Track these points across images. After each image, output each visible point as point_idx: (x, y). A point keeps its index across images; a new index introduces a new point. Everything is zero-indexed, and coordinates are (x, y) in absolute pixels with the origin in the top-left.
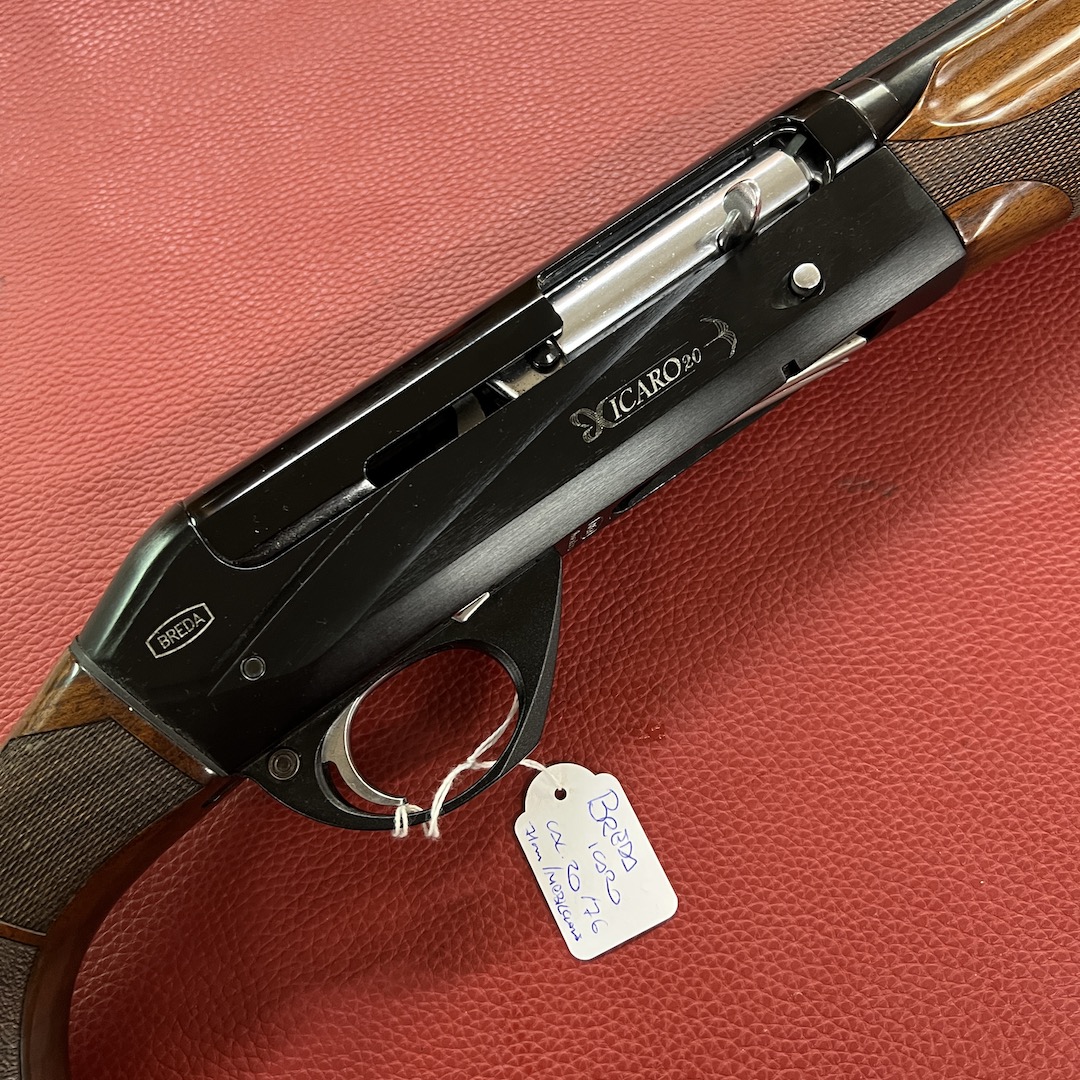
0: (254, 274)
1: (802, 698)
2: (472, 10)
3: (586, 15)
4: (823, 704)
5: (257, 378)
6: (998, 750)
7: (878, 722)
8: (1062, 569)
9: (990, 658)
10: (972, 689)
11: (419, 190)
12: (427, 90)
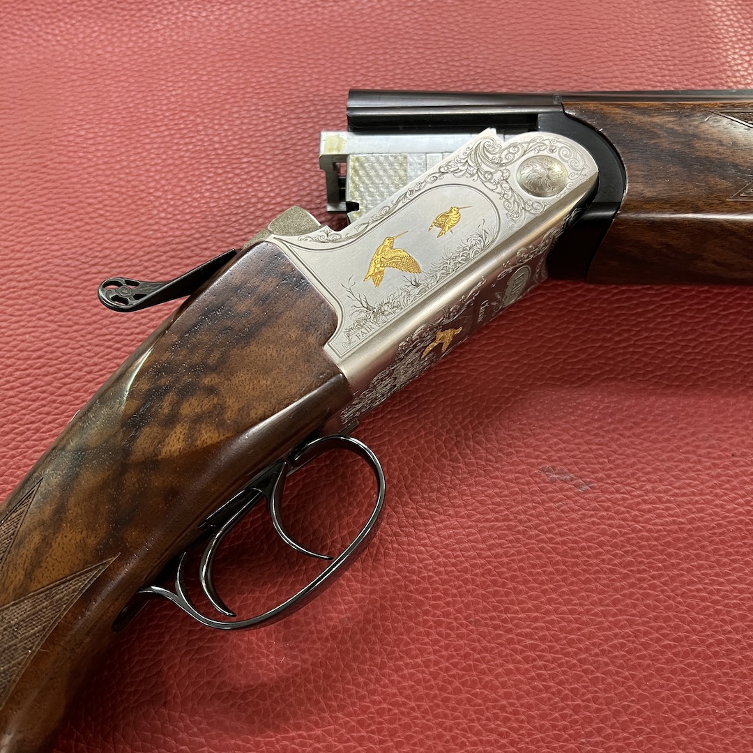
0: (111, 190)
1: (466, 656)
2: (341, 24)
3: (429, 46)
4: (484, 666)
5: (87, 273)
6: (628, 745)
7: (528, 693)
8: (718, 591)
9: (639, 658)
10: (617, 682)
11: (261, 153)
12: (290, 77)
